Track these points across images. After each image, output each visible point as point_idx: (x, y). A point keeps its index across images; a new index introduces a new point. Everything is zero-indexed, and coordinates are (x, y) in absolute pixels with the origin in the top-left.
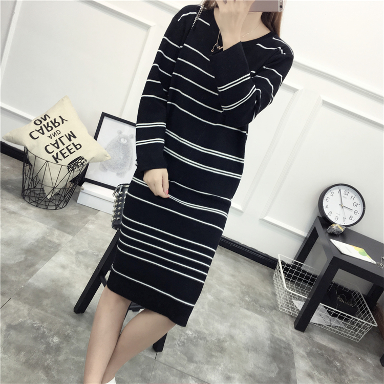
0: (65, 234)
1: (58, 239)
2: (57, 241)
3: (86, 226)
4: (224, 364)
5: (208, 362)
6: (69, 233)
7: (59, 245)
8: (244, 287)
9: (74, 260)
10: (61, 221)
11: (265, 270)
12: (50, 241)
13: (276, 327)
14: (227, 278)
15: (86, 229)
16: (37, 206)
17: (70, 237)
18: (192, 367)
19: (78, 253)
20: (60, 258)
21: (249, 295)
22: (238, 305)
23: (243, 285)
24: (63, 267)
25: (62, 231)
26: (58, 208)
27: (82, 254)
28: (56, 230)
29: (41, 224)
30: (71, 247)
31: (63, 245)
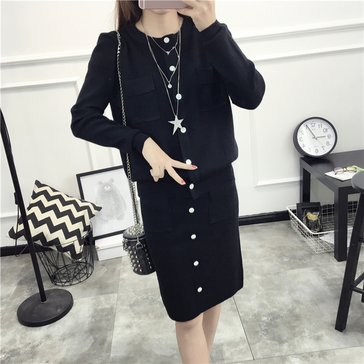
0: (110, 295)
1: (108, 304)
2: (108, 306)
3: (121, 277)
4: (307, 328)
5: (294, 335)
6: (112, 292)
7: (112, 308)
8: (276, 251)
9: (133, 315)
10: (98, 286)
11: (282, 225)
12: (102, 310)
13: (324, 270)
14: (258, 251)
15: (123, 279)
16: (71, 285)
17: (116, 295)
18: (285, 347)
19: (131, 306)
20: (121, 320)
21: (285, 255)
22: (282, 270)
23: (274, 249)
24: (129, 326)
25: (106, 294)
26: (89, 275)
27: (135, 305)
28: (101, 296)
29: (85, 298)
30: (122, 304)
31: (115, 307)
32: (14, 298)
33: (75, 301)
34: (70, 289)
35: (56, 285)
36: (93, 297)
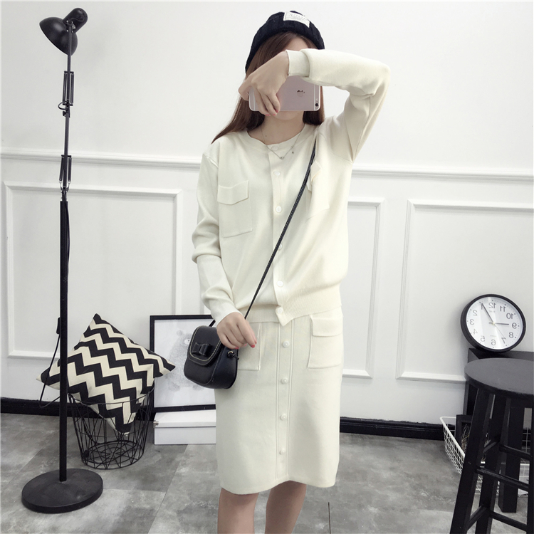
0: (155, 493)
1: (148, 504)
2: (148, 507)
3: (177, 471)
6: (159, 490)
7: (152, 510)
8: (413, 480)
9: (178, 524)
10: (143, 477)
11: (431, 445)
12: (138, 510)
14: (386, 475)
15: (179, 475)
16: (106, 469)
17: (163, 495)
19: (179, 512)
20: (160, 528)
21: (424, 488)
22: (415, 507)
23: (411, 476)
25: (150, 489)
26: (134, 461)
27: (186, 513)
28: (141, 492)
29: (119, 490)
30: (168, 507)
31: (157, 509)
32: (25, 471)
33: (104, 491)
34: (103, 474)
35: (86, 464)
36: (130, 491)
